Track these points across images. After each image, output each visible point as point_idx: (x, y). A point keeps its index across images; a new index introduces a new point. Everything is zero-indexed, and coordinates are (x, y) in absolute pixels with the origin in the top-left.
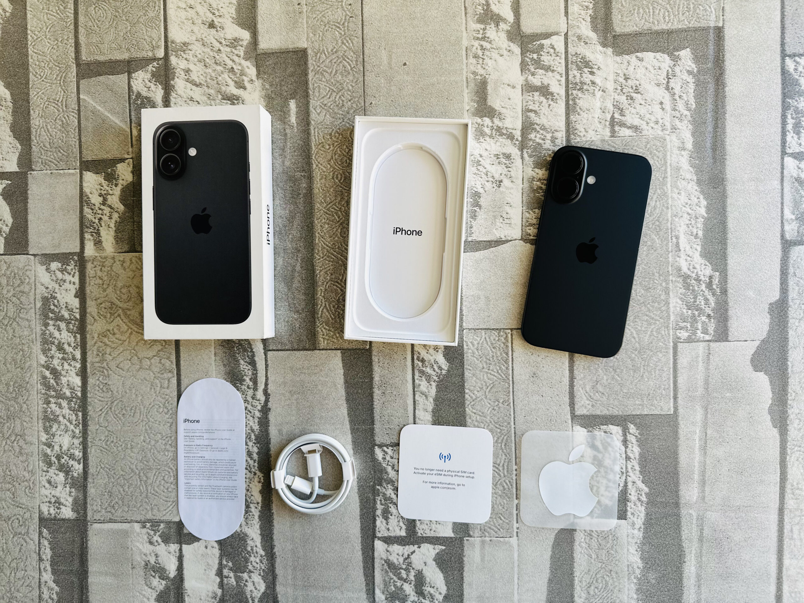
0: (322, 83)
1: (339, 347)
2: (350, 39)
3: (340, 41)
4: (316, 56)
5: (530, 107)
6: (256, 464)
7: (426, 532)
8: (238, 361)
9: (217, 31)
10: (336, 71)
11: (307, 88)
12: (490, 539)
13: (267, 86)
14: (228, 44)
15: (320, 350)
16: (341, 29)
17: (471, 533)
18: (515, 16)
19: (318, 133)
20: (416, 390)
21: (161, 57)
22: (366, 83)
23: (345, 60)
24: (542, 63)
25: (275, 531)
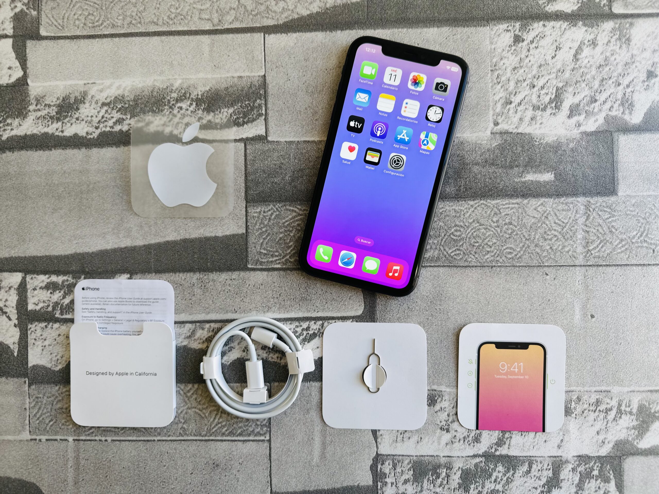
0: (574, 214)
1: (249, 231)
2: (626, 249)
3: (625, 236)
4: (607, 207)
5: (534, 466)
6: (108, 129)
7: (33, 333)
8: (232, 105)
9: (644, 81)
10: (588, 232)
11: (567, 195)
12: (28, 408)
13: (572, 144)
14: (627, 95)
15: (246, 207)
16: (639, 238)
17: (33, 387)
18: (645, 450)
19: (512, 208)
20: (198, 324)
21: (613, 10)
22: (571, 268)
23: (600, 243)
24: (587, 481)
25: (30, 153)
